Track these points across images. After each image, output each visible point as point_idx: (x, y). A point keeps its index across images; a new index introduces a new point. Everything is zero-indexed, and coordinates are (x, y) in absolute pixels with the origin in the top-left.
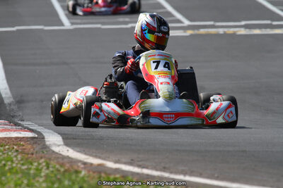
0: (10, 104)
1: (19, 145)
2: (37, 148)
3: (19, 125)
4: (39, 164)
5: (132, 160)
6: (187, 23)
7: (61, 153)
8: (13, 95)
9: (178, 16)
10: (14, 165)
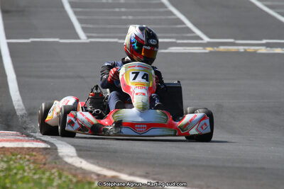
0: (22, 116)
1: (31, 155)
2: (49, 158)
3: (32, 136)
4: (52, 174)
5: (147, 173)
6: (206, 39)
7: (74, 164)
8: (26, 107)
9: (198, 33)
10: (26, 174)
